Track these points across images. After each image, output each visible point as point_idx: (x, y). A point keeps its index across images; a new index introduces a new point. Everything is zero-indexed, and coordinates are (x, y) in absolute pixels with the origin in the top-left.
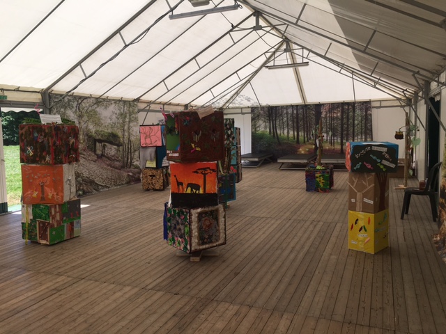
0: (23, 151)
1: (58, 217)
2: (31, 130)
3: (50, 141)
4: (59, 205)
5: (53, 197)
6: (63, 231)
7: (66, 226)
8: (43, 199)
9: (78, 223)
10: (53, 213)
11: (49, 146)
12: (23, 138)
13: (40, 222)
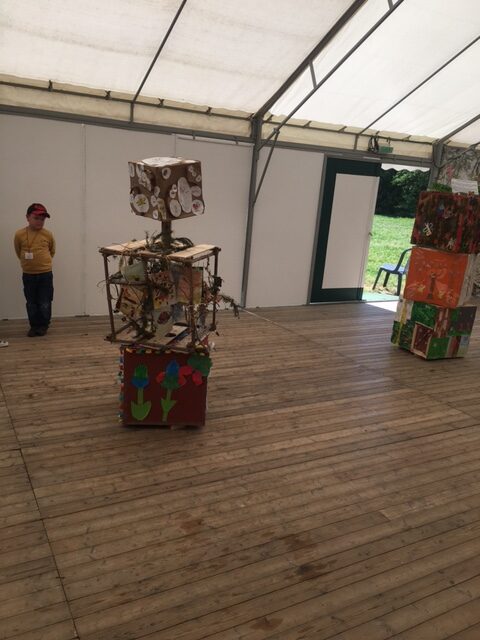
0: (417, 227)
1: (444, 326)
2: (436, 200)
3: (460, 219)
4: (451, 310)
5: (444, 297)
6: (446, 345)
7: (451, 339)
8: (430, 296)
9: (466, 339)
10: (440, 319)
11: (457, 226)
12: (423, 210)
13: (420, 327)
